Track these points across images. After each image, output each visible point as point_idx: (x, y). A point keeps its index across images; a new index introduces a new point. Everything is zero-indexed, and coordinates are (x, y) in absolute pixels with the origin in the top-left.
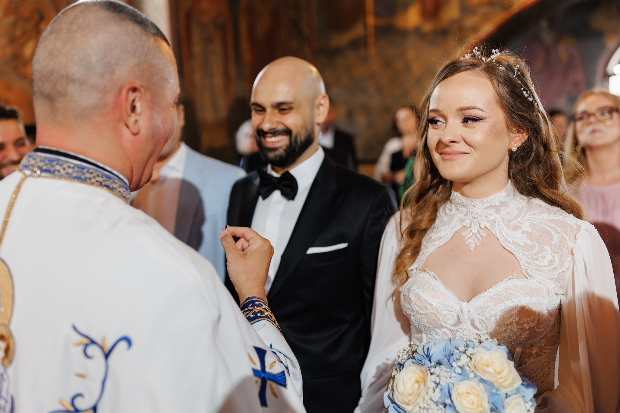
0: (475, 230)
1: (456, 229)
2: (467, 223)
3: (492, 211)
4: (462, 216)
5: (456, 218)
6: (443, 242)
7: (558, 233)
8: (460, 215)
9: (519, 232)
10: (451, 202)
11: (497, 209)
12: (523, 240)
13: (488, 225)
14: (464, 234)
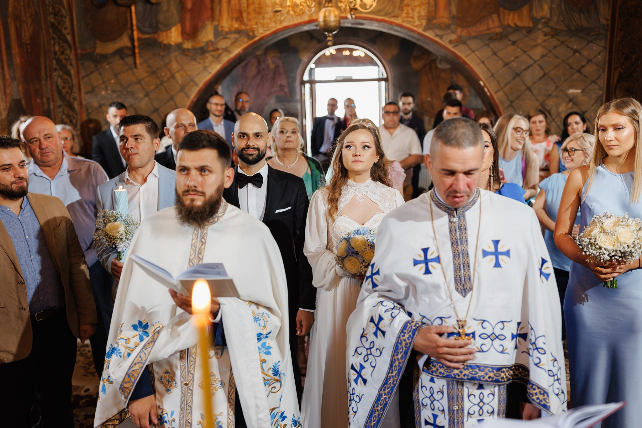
0: (360, 196)
1: (352, 196)
2: (356, 193)
3: (367, 187)
4: (354, 191)
5: (351, 192)
6: (347, 202)
7: (389, 194)
8: (353, 190)
9: (377, 195)
10: (347, 185)
11: (368, 186)
12: (379, 198)
13: (365, 193)
14: (356, 197)
